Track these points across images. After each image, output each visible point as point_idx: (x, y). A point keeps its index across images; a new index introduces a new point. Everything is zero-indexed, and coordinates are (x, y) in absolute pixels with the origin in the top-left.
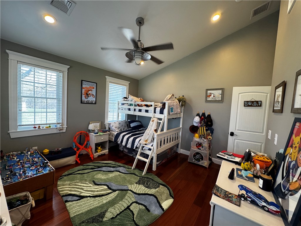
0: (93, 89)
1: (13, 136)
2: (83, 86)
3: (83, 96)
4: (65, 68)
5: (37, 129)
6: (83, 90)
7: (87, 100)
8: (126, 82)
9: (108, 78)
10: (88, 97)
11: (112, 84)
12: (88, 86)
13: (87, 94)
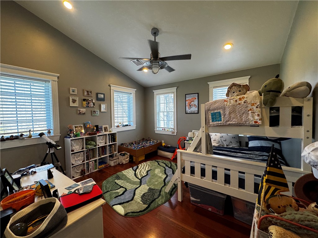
0: (195, 100)
1: (156, 132)
2: (187, 99)
3: (187, 107)
4: (174, 89)
5: (164, 130)
6: (187, 102)
7: (190, 110)
8: (243, 79)
9: (211, 84)
10: (191, 107)
11: (223, 88)
12: (190, 98)
13: (190, 105)
